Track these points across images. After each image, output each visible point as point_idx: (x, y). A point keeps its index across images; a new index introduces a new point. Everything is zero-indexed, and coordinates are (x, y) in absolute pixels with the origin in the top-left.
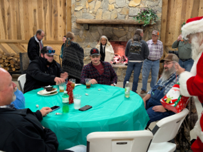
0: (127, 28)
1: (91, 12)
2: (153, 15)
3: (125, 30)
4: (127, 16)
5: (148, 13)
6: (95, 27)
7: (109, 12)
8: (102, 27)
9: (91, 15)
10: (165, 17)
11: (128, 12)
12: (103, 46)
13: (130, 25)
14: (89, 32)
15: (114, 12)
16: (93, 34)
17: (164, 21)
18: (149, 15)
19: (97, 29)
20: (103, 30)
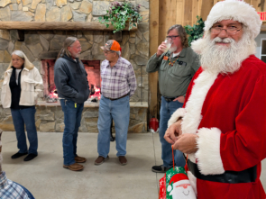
0: (91, 37)
1: (26, 9)
2: (130, 13)
3: (88, 40)
4: (90, 16)
5: (122, 9)
6: (35, 36)
7: (57, 9)
8: (48, 36)
9: (26, 14)
10: (156, 18)
11: (91, 9)
12: (18, 71)
13: (95, 31)
14: (24, 43)
15: (67, 8)
16: (31, 47)
17: (154, 24)
18: (123, 13)
19: (38, 40)
20: (49, 40)
